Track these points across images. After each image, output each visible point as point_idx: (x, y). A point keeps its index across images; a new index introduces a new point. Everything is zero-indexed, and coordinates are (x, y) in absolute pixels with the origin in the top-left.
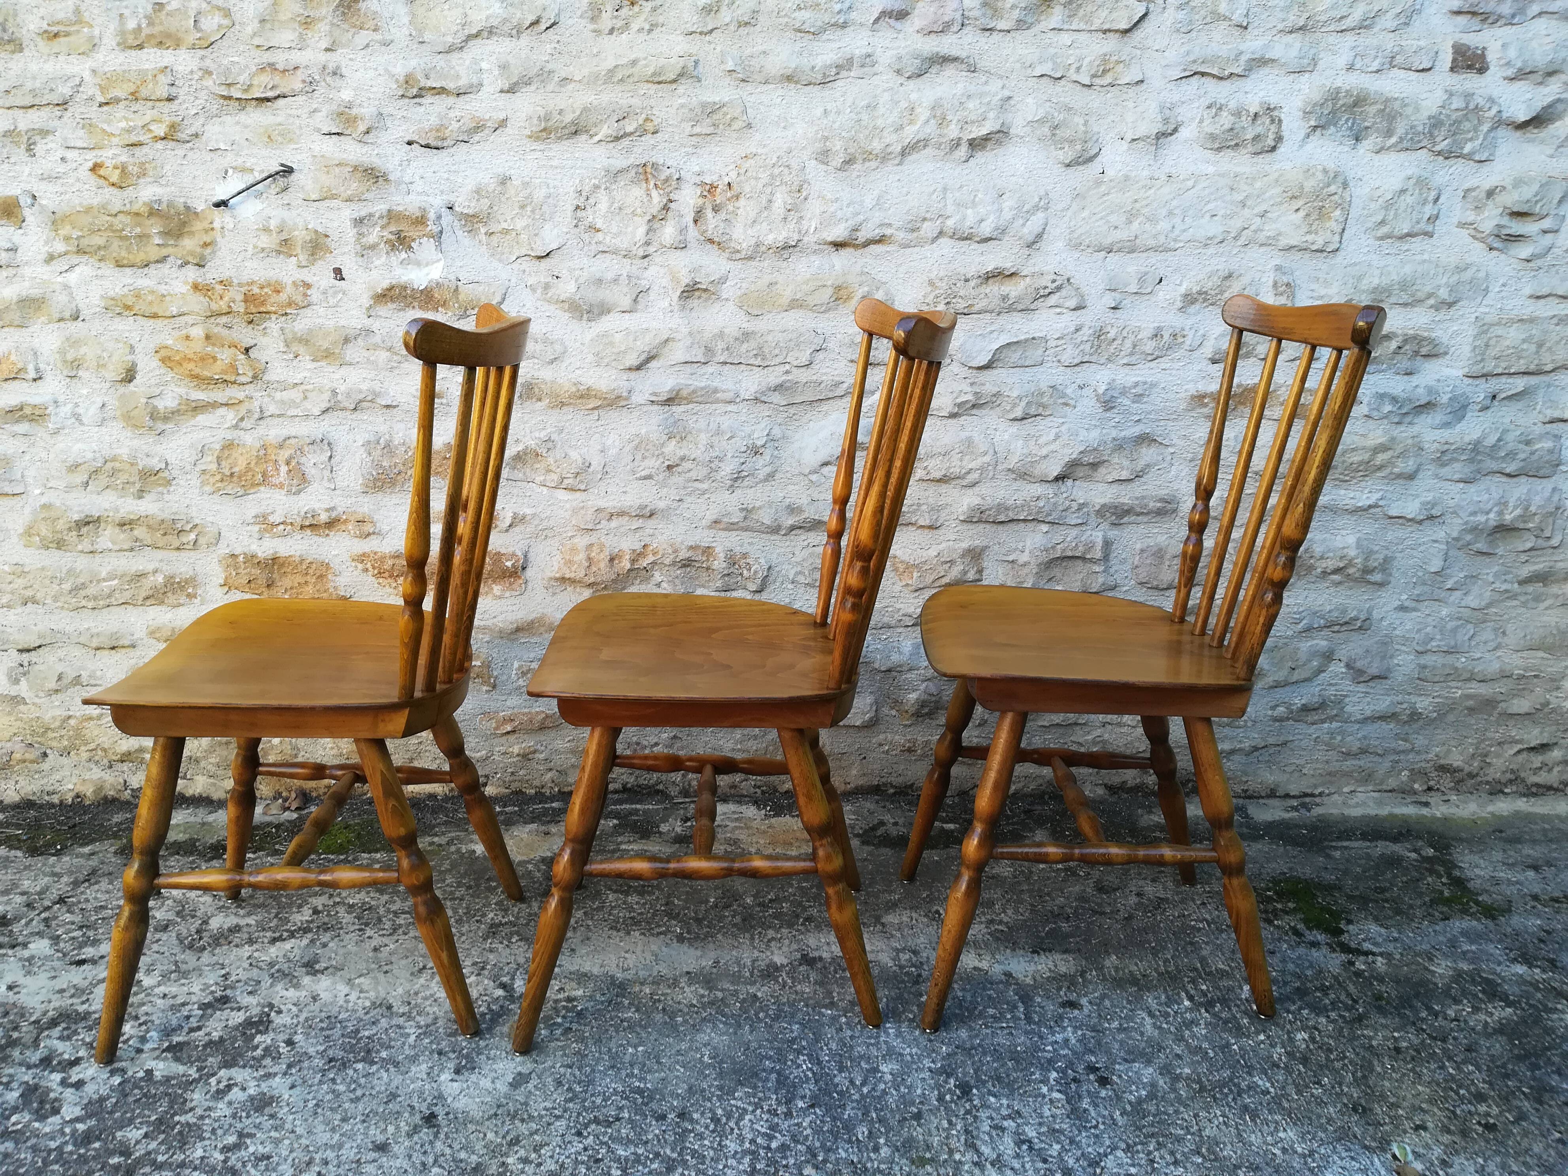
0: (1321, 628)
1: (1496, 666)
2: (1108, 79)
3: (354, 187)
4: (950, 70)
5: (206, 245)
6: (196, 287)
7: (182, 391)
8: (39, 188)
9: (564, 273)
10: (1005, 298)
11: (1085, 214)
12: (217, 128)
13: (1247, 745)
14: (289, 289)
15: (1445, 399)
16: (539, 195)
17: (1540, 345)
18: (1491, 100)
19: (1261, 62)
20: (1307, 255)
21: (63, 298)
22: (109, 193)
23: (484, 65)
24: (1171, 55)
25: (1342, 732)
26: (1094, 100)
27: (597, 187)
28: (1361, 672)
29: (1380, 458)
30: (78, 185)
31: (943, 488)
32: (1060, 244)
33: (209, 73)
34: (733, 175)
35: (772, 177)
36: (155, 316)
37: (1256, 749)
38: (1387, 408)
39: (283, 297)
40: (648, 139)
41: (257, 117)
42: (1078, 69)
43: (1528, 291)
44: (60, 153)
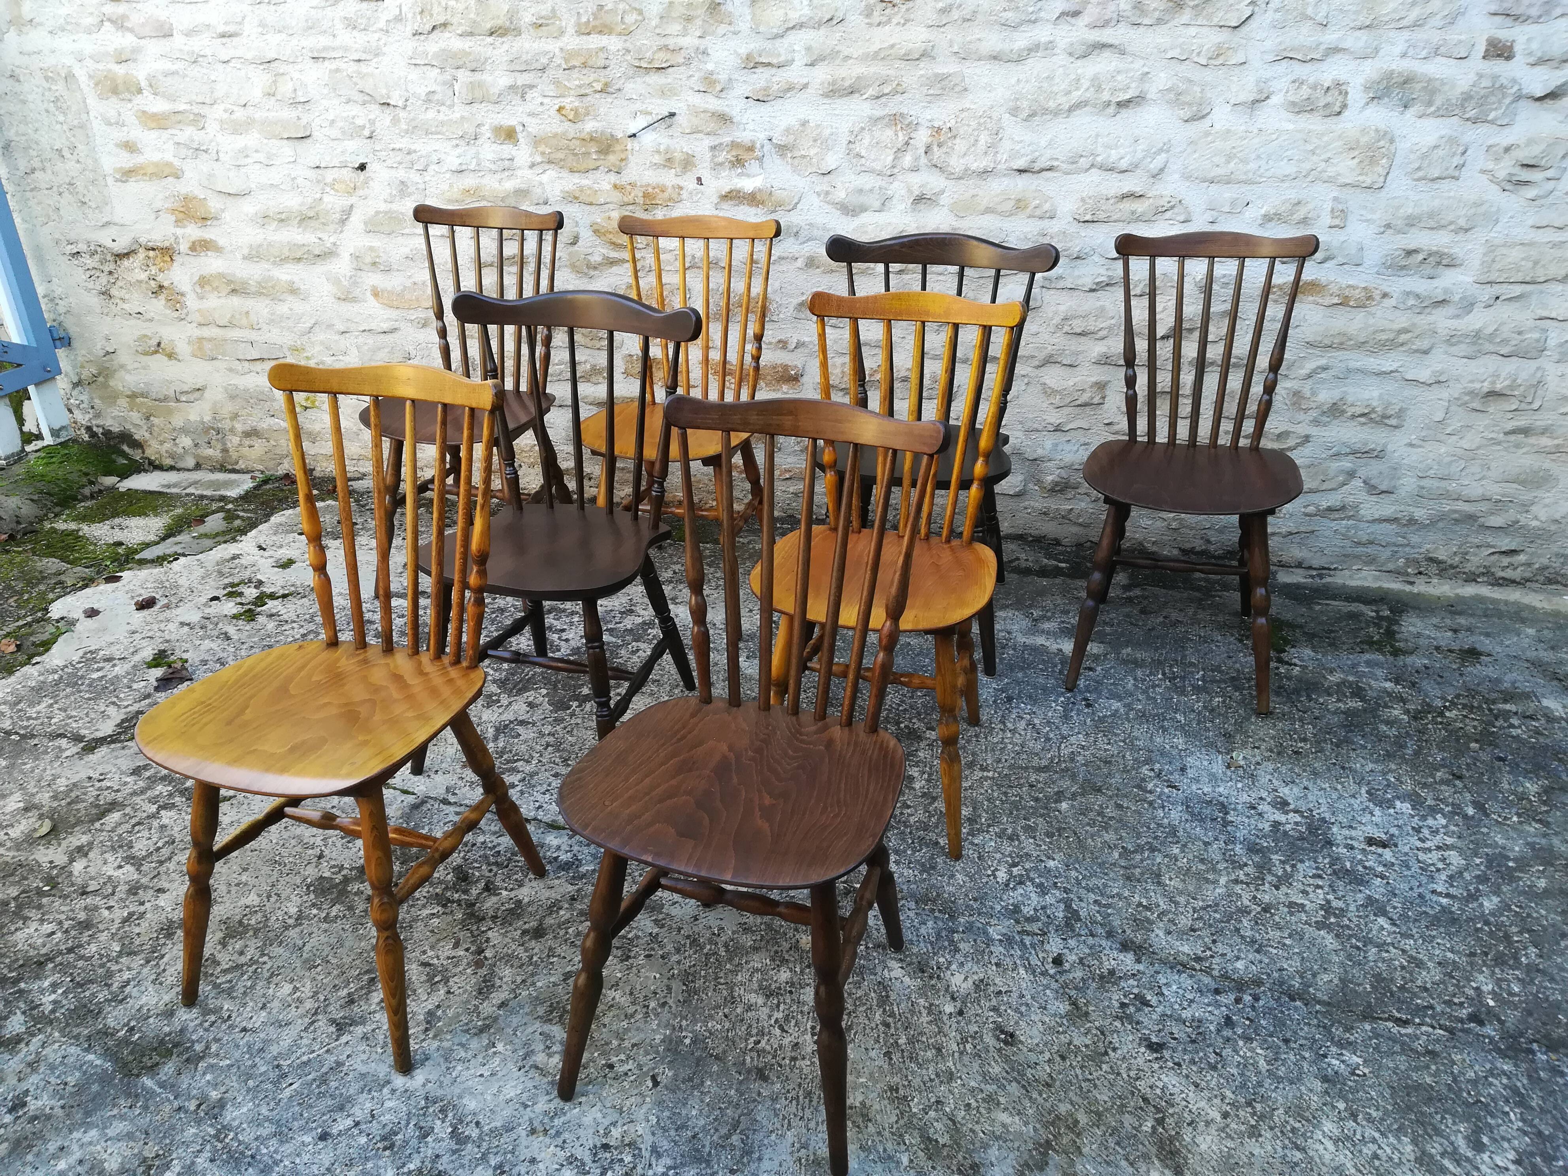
0: (1347, 454)
1: (1480, 491)
2: (1220, 61)
3: (711, 127)
4: (1107, 53)
5: (622, 160)
6: (615, 186)
7: (604, 251)
8: (527, 120)
9: (839, 185)
10: (1133, 213)
11: (1196, 156)
12: (632, 86)
13: (1284, 530)
14: (669, 190)
15: (1457, 298)
16: (827, 132)
17: (1536, 263)
18: (1514, 81)
19: (1335, 50)
20: (1359, 190)
21: (539, 191)
22: (566, 125)
23: (796, 48)
24: (1268, 44)
25: (1355, 527)
26: (1208, 75)
27: (863, 129)
28: (1374, 487)
29: (1403, 337)
30: (550, 120)
31: (1083, 339)
32: (1177, 176)
33: (629, 51)
34: (952, 124)
35: (979, 124)
36: (591, 204)
37: (1291, 534)
38: (1411, 302)
39: (666, 195)
40: (899, 98)
41: (655, 79)
42: (1199, 54)
43: (1531, 222)
44: (540, 100)
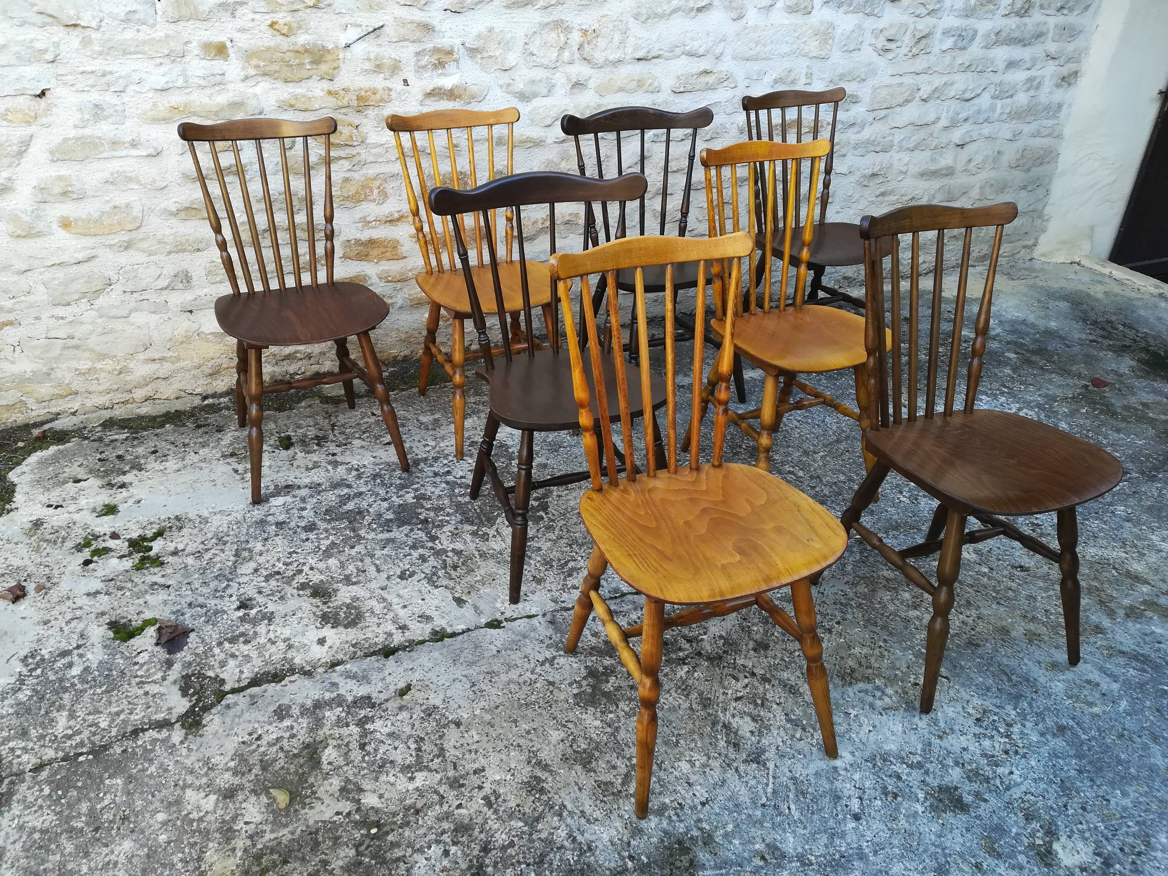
3: (416, 35)
5: (335, 68)
6: (330, 93)
7: (321, 152)
8: (236, 36)
9: (517, 78)
10: (707, 84)
11: (740, 43)
14: (380, 92)
15: (859, 121)
16: (509, 36)
17: (892, 96)
20: (818, 60)
21: (254, 102)
22: (279, 38)
27: (535, 33)
30: (261, 35)
34: (596, 26)
35: (614, 26)
36: (306, 110)
39: (378, 96)
40: (560, 8)
43: (890, 73)
44: (251, 16)
